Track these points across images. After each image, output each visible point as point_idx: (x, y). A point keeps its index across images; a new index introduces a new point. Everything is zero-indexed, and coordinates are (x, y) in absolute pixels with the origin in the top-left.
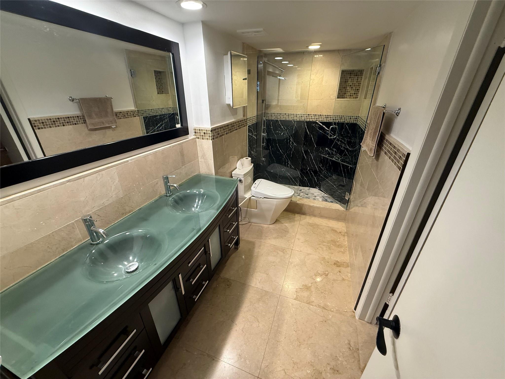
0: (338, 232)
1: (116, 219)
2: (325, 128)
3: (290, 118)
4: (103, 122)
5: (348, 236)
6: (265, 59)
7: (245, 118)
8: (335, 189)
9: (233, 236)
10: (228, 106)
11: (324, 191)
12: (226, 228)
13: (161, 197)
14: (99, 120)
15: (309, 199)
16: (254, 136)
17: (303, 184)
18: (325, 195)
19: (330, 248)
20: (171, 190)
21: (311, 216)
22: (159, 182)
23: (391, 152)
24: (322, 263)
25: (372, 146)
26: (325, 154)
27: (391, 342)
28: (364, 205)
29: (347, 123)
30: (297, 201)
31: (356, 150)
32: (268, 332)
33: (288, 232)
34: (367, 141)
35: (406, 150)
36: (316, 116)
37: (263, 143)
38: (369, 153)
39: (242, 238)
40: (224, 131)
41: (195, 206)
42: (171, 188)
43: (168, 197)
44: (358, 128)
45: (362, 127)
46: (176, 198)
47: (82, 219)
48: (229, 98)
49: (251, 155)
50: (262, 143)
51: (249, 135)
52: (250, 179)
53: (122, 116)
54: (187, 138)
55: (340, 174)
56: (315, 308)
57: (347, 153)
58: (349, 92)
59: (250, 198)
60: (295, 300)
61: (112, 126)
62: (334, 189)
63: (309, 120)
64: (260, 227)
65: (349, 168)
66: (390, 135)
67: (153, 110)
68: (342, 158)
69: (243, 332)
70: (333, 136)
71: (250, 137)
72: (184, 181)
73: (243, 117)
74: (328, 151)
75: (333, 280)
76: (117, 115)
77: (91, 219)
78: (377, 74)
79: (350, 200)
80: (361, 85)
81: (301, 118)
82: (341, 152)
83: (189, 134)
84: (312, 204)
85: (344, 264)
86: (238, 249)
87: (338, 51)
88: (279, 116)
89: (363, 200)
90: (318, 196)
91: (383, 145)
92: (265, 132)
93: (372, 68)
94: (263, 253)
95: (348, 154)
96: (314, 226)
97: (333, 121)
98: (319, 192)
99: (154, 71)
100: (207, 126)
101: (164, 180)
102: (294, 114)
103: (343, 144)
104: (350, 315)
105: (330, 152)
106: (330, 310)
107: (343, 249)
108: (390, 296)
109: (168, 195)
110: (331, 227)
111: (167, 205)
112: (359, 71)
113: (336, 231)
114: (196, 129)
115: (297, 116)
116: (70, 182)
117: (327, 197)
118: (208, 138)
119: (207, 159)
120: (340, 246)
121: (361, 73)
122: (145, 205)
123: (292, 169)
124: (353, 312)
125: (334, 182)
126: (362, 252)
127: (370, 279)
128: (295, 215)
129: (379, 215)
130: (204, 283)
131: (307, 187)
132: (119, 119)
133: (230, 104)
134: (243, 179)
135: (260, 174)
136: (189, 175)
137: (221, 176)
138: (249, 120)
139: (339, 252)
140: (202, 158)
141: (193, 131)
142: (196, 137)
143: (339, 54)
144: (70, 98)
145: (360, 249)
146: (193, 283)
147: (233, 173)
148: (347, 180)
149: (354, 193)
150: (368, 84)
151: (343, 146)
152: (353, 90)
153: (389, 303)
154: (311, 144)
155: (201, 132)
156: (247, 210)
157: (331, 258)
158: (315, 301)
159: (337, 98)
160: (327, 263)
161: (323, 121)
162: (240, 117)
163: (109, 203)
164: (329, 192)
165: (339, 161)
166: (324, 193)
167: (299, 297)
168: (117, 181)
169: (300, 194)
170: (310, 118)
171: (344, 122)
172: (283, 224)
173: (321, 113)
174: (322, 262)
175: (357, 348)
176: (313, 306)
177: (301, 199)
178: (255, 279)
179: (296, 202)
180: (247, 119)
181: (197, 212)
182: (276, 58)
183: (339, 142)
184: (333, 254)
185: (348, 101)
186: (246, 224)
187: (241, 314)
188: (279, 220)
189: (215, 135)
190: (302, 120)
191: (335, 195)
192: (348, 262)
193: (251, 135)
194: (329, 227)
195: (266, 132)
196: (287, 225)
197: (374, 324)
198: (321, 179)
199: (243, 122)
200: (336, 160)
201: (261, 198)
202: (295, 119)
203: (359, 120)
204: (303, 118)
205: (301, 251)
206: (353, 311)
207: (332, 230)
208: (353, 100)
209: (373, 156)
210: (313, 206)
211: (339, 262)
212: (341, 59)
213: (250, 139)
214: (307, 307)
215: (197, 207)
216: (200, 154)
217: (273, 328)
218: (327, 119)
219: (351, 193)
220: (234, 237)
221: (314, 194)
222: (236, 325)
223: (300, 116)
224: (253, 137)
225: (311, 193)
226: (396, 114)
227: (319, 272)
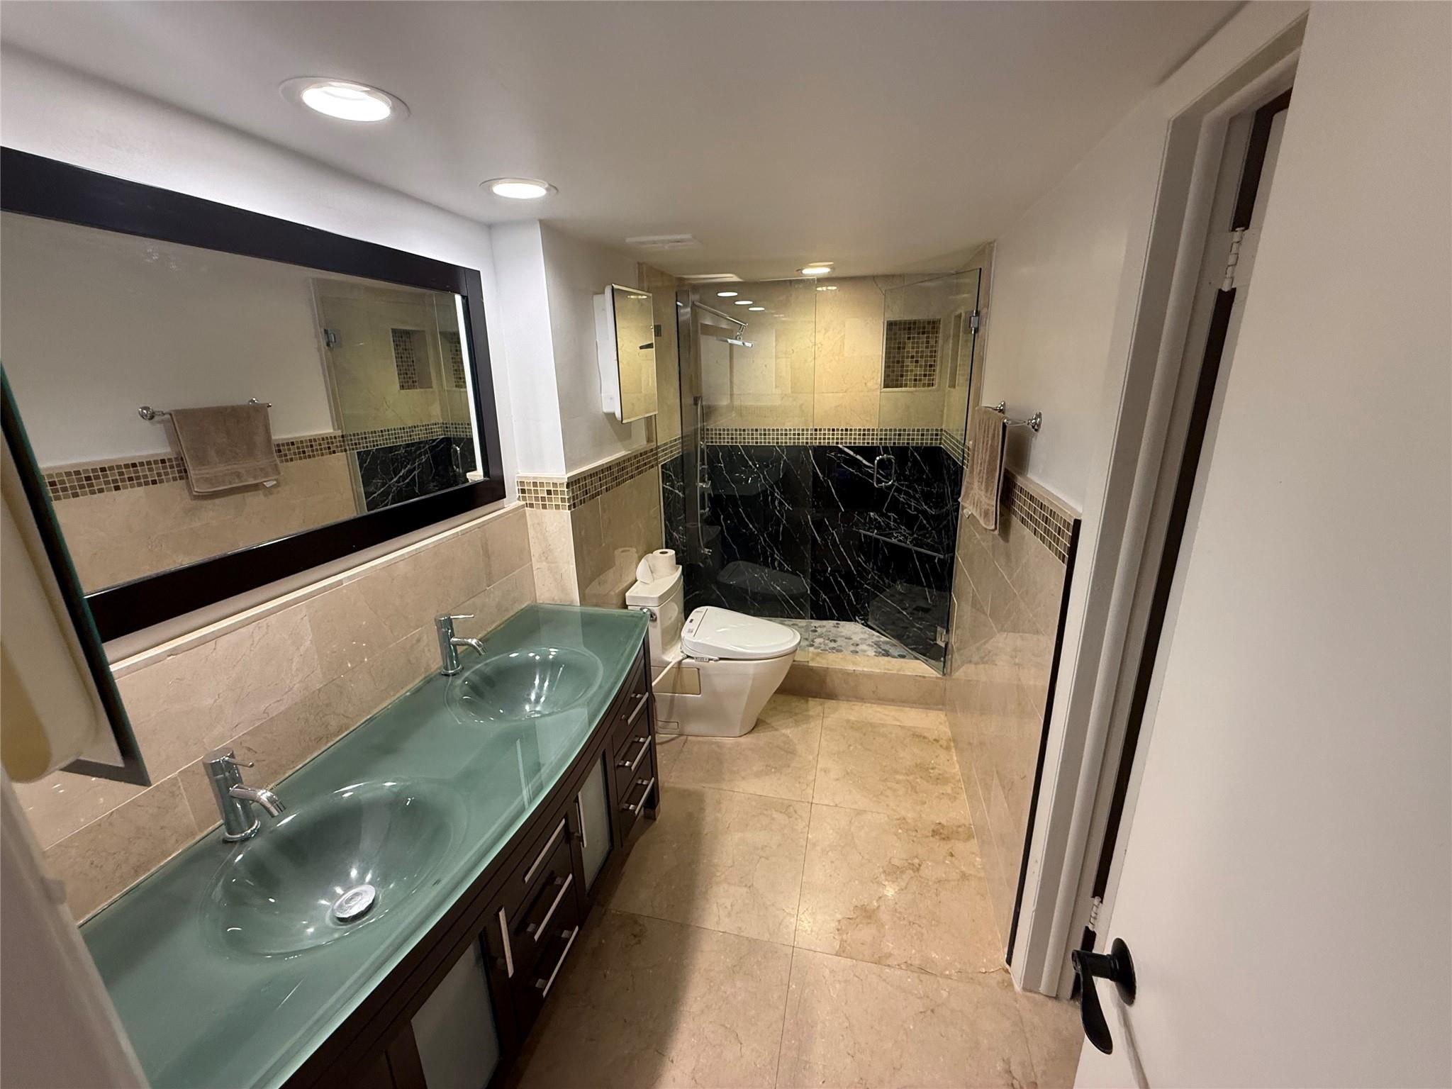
0: (931, 740)
1: (302, 756)
2: (861, 462)
3: (770, 441)
4: (239, 473)
5: (960, 751)
6: (694, 297)
7: (653, 445)
8: (907, 621)
9: (640, 778)
10: (607, 417)
11: (878, 627)
12: (621, 758)
13: (429, 681)
14: (229, 467)
15: (839, 653)
16: (677, 491)
17: (820, 613)
18: (882, 639)
19: (914, 789)
20: (459, 656)
21: (850, 701)
22: (425, 637)
23: (1036, 517)
24: (900, 833)
25: (988, 505)
26: (870, 528)
27: (1119, 1019)
28: (986, 659)
29: (916, 447)
30: (808, 662)
31: (947, 514)
32: (772, 1071)
33: (793, 752)
34: (972, 492)
35: (1069, 513)
36: (835, 432)
37: (703, 507)
38: (982, 522)
39: (664, 783)
40: (601, 484)
41: (533, 697)
42: (460, 649)
43: (451, 677)
44: (945, 457)
45: (956, 456)
46: (475, 679)
47: (205, 764)
48: (611, 399)
49: (671, 541)
50: (701, 509)
51: (663, 488)
52: (675, 610)
53: (295, 454)
54: (500, 506)
55: (913, 580)
56: (898, 972)
57: (925, 522)
58: (912, 371)
59: (680, 662)
60: (840, 958)
61: (265, 483)
62: (904, 621)
63: (820, 443)
64: (713, 746)
65: (936, 561)
66: (1027, 478)
67: (387, 433)
68: (915, 536)
69: (695, 1081)
70: (884, 482)
71: (666, 495)
72: (495, 629)
73: (645, 443)
74: (876, 519)
75: (936, 881)
76: (280, 451)
77: (232, 760)
78: (973, 332)
79: (950, 646)
80: (939, 354)
81: (799, 439)
82: (910, 521)
83: (505, 497)
84: (850, 668)
85: (960, 830)
86: (655, 819)
87: (874, 278)
88: (740, 434)
89: (985, 643)
90: (865, 643)
91: (1013, 502)
92: (706, 480)
93: (960, 316)
94: (729, 824)
95: (928, 526)
96: (865, 730)
97: (881, 443)
98: (865, 632)
99: (392, 329)
100: (557, 471)
101: (439, 629)
102: (778, 430)
103: (913, 501)
104: (998, 983)
105: (882, 523)
106: (941, 974)
107: (950, 788)
108: (1094, 905)
109: (450, 672)
110: (909, 729)
111: (449, 702)
112: (929, 323)
113: (925, 737)
114: (524, 482)
115: (786, 435)
116: (176, 655)
117: (887, 643)
118: (560, 503)
119: (556, 562)
120: (940, 780)
121: (933, 328)
122: (384, 706)
123: (786, 574)
124: (1004, 973)
125: (901, 601)
126: (1004, 787)
127: (1036, 861)
128: (807, 701)
129: (1032, 683)
130: (565, 934)
131: (830, 621)
132: (287, 461)
133: (614, 414)
134: (656, 610)
135: (697, 592)
136: (507, 610)
137: (596, 605)
138: (663, 451)
139: (942, 796)
140: (543, 558)
141: (515, 489)
142: (524, 503)
143: (877, 285)
144: (145, 411)
145: (996, 781)
146: (536, 937)
147: (627, 594)
148: (935, 593)
149: (959, 627)
150: (955, 352)
151: (913, 504)
152: (921, 366)
153: (1096, 925)
154: (831, 503)
155: (539, 488)
156: (672, 699)
157: (921, 817)
158: (895, 953)
159: (884, 387)
160: (914, 834)
161: (855, 443)
162: (640, 443)
163: (283, 708)
164: (893, 630)
165: (908, 545)
166: (878, 634)
167: (849, 945)
168: (309, 642)
169: (813, 641)
170: (820, 439)
171: (908, 443)
172: (776, 730)
173: (847, 424)
174: (900, 831)
175: (1033, 1079)
176: (893, 967)
177: (818, 654)
178: (715, 904)
179: (806, 664)
180: (658, 447)
181: (539, 715)
182: (720, 294)
183: (902, 496)
184: (926, 806)
185: (910, 394)
186: (673, 742)
187: (684, 1025)
188: (764, 722)
189: (577, 495)
190: (801, 444)
191: (908, 637)
192: (971, 825)
193: (671, 489)
194: (902, 727)
195: (708, 480)
196: (787, 731)
197: (1067, 1000)
198: (866, 594)
199: (648, 458)
200: (900, 543)
201: (712, 660)
202: (782, 443)
203: (944, 438)
204: (803, 439)
205: (836, 806)
206: (1003, 969)
207: (913, 735)
208: (924, 391)
209: (993, 530)
210: (854, 670)
211: (945, 824)
212: (883, 297)
213: (669, 498)
214: (874, 973)
215: (537, 701)
216: (535, 550)
217: (786, 1055)
218: (864, 439)
219: (950, 629)
220: (642, 782)
221: (851, 639)
222: (672, 1061)
223: (794, 434)
224: (676, 493)
225: (843, 636)
226: (1033, 427)
227: (896, 862)
